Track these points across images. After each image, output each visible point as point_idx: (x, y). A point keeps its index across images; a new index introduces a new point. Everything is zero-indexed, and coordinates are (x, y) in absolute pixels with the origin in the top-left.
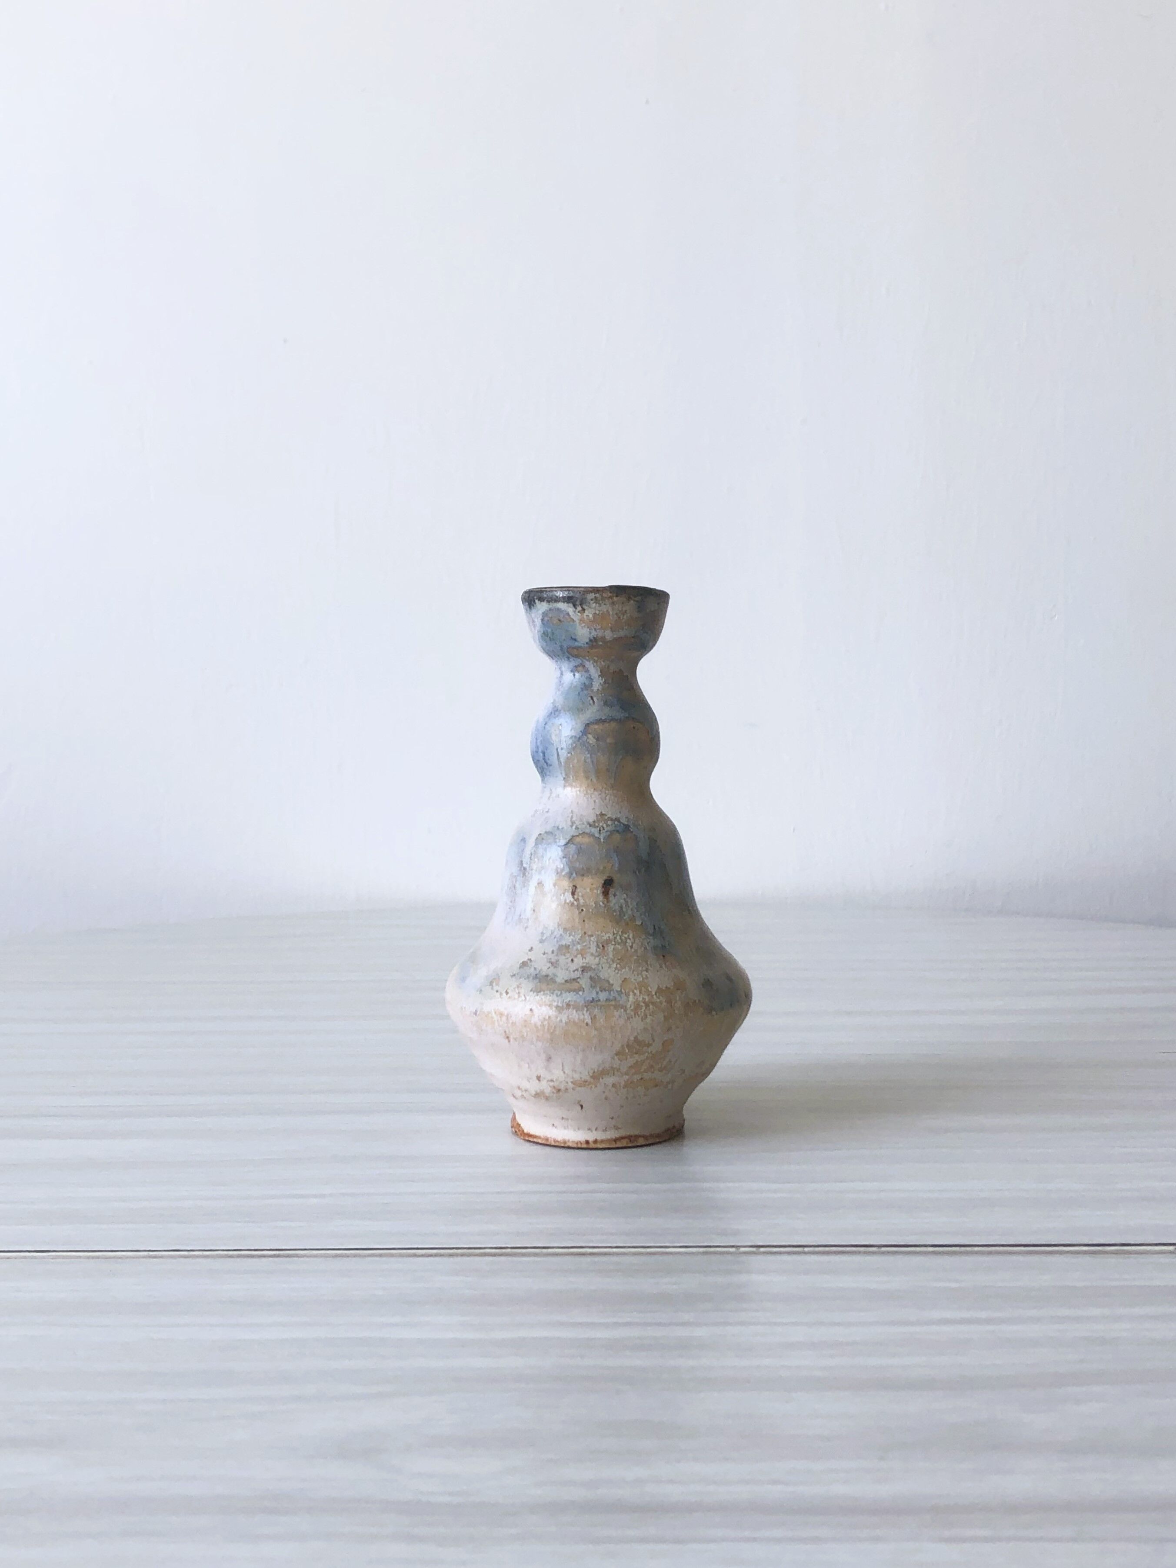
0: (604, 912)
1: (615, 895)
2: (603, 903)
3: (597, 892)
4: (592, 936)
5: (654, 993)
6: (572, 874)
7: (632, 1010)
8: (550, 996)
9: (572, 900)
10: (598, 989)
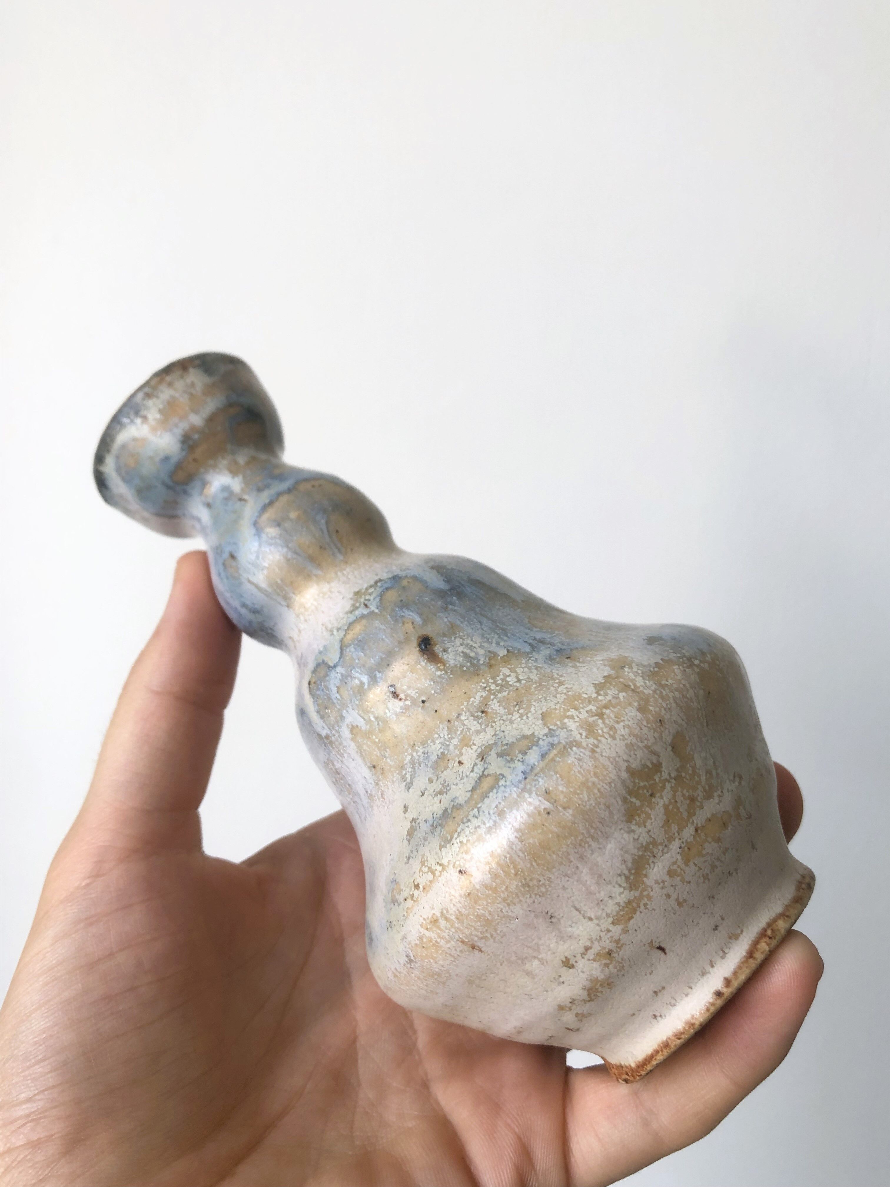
0: (450, 678)
1: (445, 650)
2: (441, 670)
3: (421, 665)
4: (459, 715)
5: (594, 695)
6: (375, 676)
7: (586, 737)
8: (468, 827)
9: (401, 703)
10: (520, 756)
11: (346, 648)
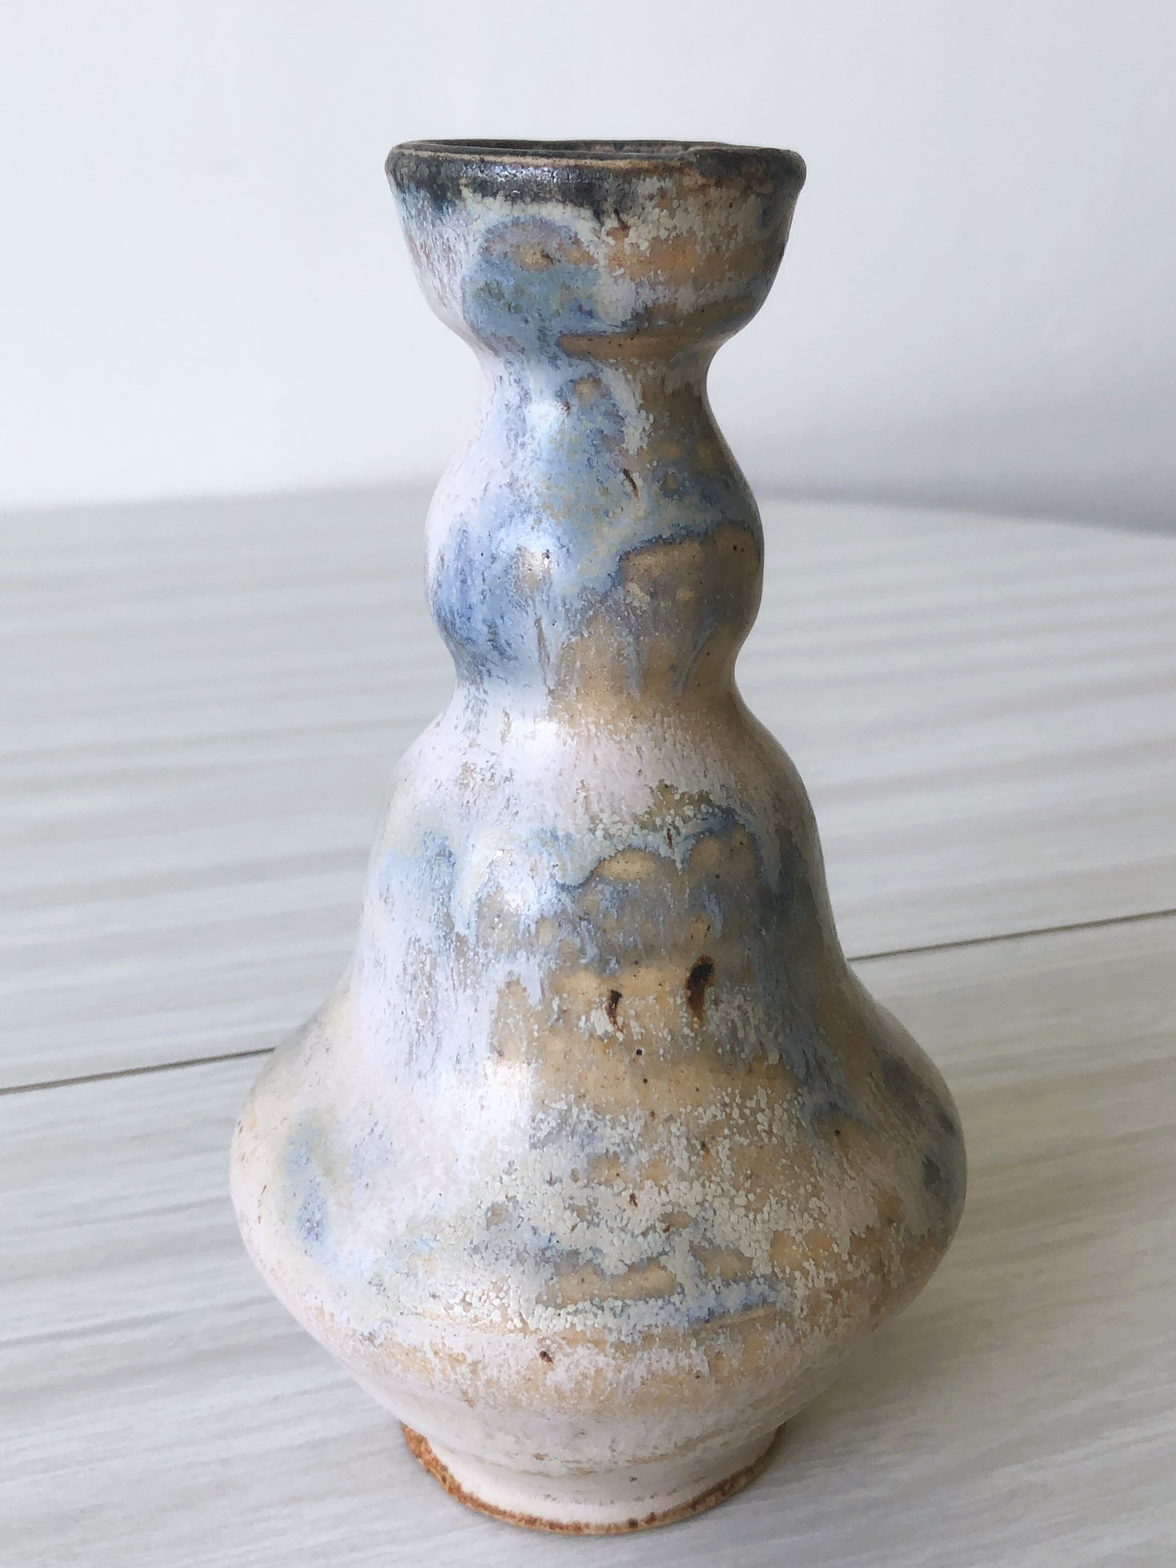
0: (695, 1050)
1: (716, 1002)
2: (692, 1030)
3: (675, 1001)
4: (670, 1119)
5: (845, 1257)
6: (607, 962)
7: (805, 1319)
8: (596, 1315)
9: (610, 1028)
10: (718, 1282)
11: (600, 882)
